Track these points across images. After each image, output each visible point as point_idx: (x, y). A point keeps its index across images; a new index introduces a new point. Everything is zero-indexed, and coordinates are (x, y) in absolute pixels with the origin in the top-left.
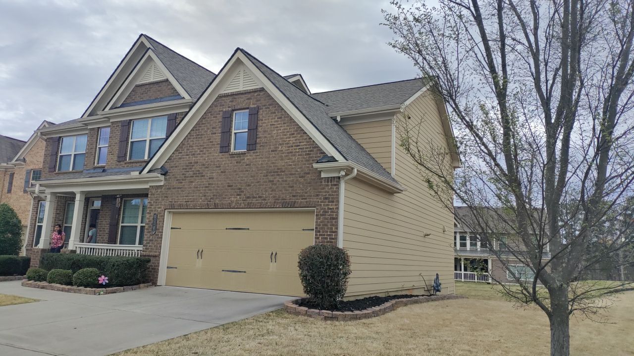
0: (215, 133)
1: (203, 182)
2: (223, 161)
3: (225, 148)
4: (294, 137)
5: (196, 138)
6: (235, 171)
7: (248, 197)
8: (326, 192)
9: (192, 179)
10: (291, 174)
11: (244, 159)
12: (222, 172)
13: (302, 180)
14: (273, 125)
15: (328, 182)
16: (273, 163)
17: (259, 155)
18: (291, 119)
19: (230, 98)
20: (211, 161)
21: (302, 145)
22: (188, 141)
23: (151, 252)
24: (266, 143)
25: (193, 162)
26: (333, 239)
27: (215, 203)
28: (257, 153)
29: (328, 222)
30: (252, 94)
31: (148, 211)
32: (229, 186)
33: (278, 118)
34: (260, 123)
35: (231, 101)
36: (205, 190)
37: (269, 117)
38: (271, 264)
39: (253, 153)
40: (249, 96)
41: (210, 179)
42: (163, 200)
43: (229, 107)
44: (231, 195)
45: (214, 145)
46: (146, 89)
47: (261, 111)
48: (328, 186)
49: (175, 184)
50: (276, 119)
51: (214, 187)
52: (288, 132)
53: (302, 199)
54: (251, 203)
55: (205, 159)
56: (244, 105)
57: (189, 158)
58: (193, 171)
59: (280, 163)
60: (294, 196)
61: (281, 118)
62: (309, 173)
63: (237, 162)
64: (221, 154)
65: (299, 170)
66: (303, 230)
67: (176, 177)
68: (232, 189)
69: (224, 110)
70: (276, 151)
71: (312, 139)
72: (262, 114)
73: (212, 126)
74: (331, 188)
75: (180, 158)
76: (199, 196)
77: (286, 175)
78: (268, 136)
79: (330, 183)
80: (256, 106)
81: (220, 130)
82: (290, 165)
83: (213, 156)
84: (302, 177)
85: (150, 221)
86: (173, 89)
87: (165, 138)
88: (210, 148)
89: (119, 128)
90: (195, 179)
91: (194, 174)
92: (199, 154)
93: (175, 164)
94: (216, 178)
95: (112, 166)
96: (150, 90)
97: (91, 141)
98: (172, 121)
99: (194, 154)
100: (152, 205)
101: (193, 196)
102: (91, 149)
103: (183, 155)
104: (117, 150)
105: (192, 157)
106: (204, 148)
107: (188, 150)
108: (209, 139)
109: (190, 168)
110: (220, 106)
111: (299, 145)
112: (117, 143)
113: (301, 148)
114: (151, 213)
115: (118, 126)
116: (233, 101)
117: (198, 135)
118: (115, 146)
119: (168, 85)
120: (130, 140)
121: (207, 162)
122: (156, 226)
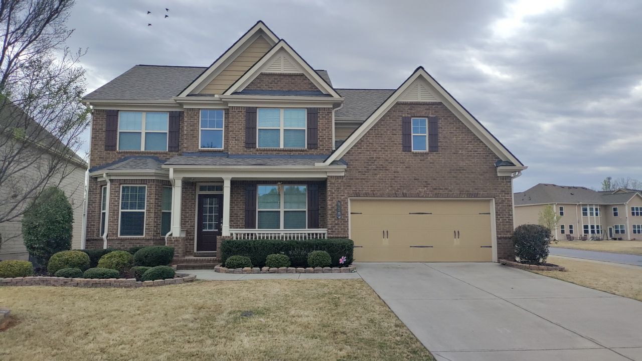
0: (396, 135)
1: (388, 175)
2: (407, 158)
3: (407, 147)
4: (472, 144)
5: (376, 137)
6: (420, 168)
7: (435, 189)
8: (502, 187)
9: (376, 172)
10: (473, 173)
11: (427, 158)
12: (406, 167)
13: (482, 177)
14: (452, 133)
15: (503, 180)
16: (455, 163)
17: (441, 156)
18: (468, 130)
19: (409, 107)
20: (395, 158)
21: (480, 151)
22: (367, 139)
23: (338, 234)
24: (447, 147)
25: (375, 157)
26: (510, 220)
27: (403, 193)
28: (439, 154)
29: (506, 208)
30: (430, 106)
31: (329, 199)
32: (415, 179)
33: (456, 128)
34: (440, 130)
35: (410, 109)
36: (391, 182)
37: (448, 126)
38: (455, 239)
39: (436, 154)
40: (427, 107)
41: (394, 172)
42: (346, 189)
43: (408, 114)
44: (419, 187)
45: (396, 144)
46: (275, 79)
47: (440, 120)
48: (503, 182)
49: (357, 175)
51: (400, 180)
52: (466, 140)
53: (484, 191)
54: (439, 193)
55: (387, 156)
56: (423, 114)
57: (370, 153)
58: (376, 165)
59: (462, 164)
60: (476, 189)
61: (459, 128)
62: (487, 172)
63: (421, 161)
64: (403, 152)
65: (478, 169)
66: (480, 214)
67: (357, 170)
68: (419, 182)
69: (403, 115)
70: (457, 154)
71: (487, 147)
72: (441, 123)
73: (391, 128)
74: (506, 184)
75: (360, 153)
76: (386, 187)
77: (468, 173)
78: (448, 141)
79: (504, 181)
80: (434, 116)
81: (400, 132)
82: (471, 166)
83: (396, 153)
84: (482, 175)
85: (333, 207)
86: (310, 84)
87: (305, 130)
88: (392, 146)
89: (242, 114)
90: (379, 172)
91: (377, 167)
92: (381, 151)
93: (355, 158)
94: (402, 172)
95: (238, 151)
96: (281, 81)
97: (191, 122)
98: (313, 115)
99: (374, 151)
100: (333, 193)
101: (379, 186)
102: (191, 130)
103: (363, 151)
104: (242, 135)
105: (374, 153)
106: (385, 146)
107: (368, 146)
108: (390, 139)
109: (372, 163)
110: (399, 112)
111: (477, 151)
112: (241, 129)
113: (479, 153)
114: (332, 200)
115: (240, 112)
116: (412, 109)
117: (378, 134)
118: (239, 131)
119: (304, 79)
120: (258, 128)
121: (389, 158)
122: (341, 212)
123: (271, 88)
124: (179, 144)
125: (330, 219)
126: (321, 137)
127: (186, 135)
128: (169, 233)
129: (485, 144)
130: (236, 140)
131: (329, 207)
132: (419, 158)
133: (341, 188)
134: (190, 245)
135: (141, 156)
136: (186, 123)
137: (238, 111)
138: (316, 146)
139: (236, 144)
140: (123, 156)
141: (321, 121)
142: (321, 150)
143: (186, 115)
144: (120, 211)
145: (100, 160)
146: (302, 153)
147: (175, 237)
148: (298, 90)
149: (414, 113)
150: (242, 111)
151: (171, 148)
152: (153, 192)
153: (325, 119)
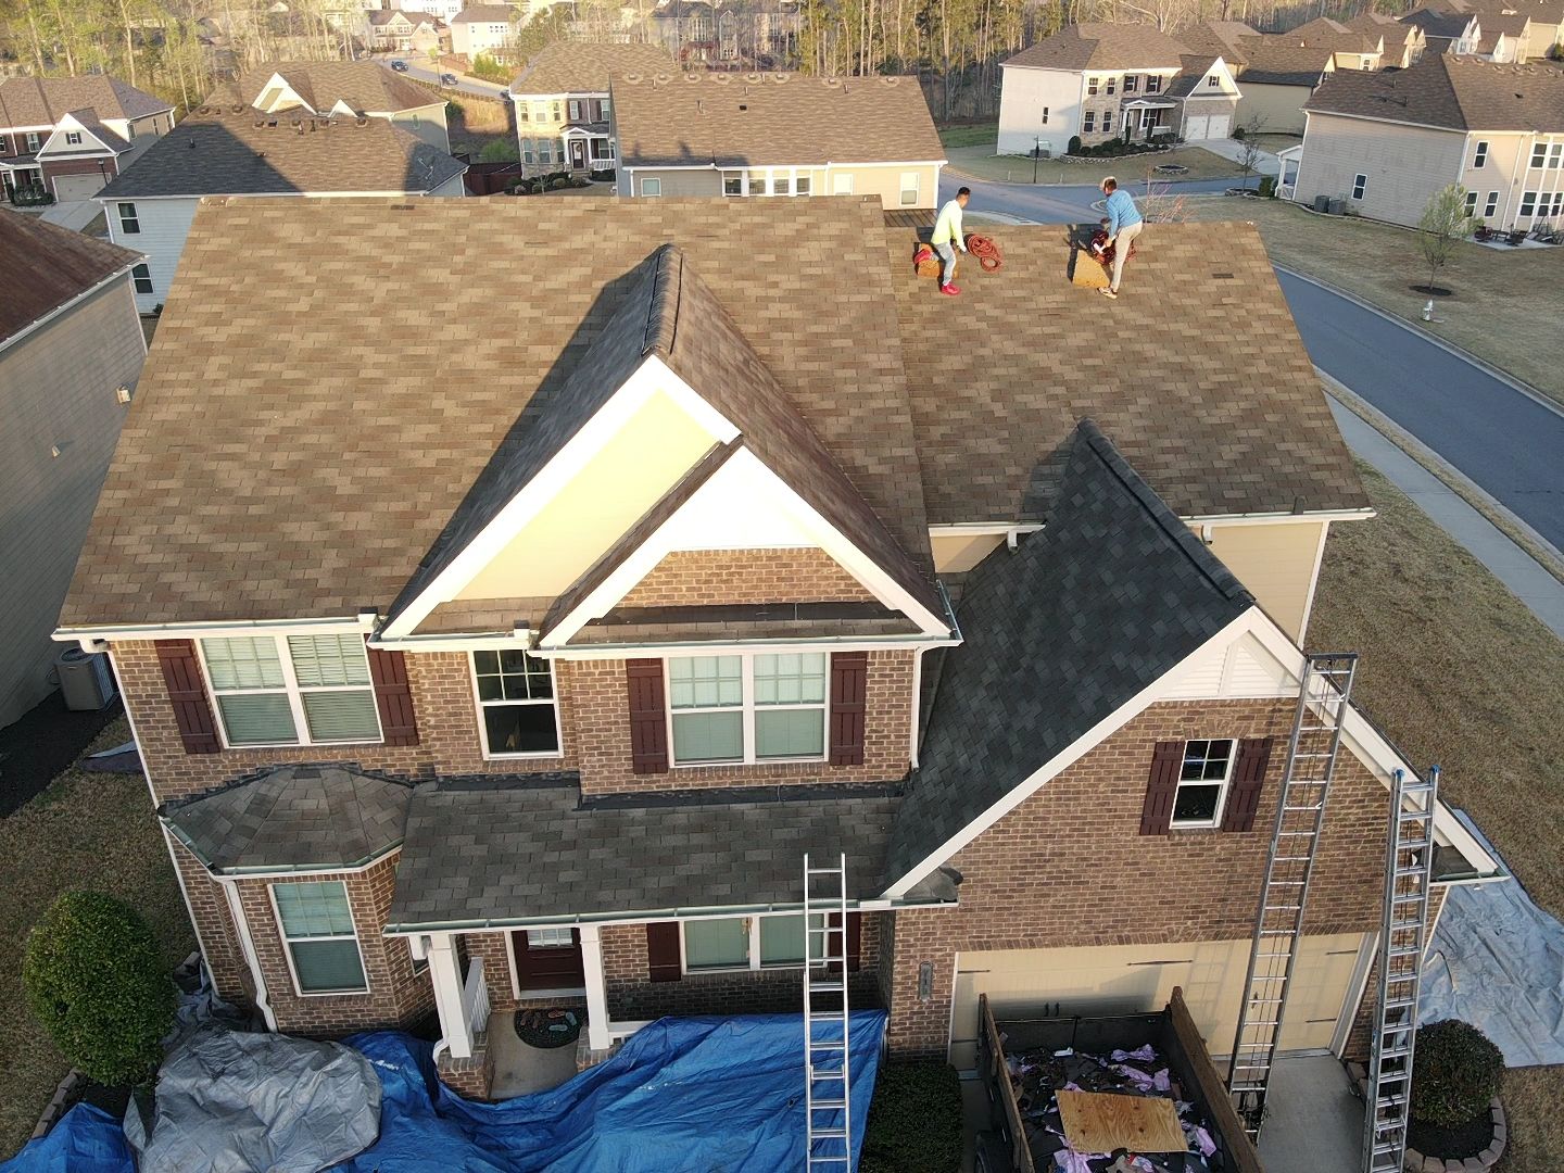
0: (1126, 791)
1: (1082, 894)
2: (1148, 852)
4: (1363, 807)
6: (1184, 873)
7: (1217, 922)
9: (1046, 889)
11: (1213, 849)
12: (1143, 874)
17: (1258, 841)
19: (1185, 713)
23: (920, 1033)
25: (1047, 852)
27: (1119, 936)
28: (1253, 836)
31: (899, 959)
32: (1163, 903)
34: (1271, 774)
35: (1186, 719)
36: (1089, 911)
39: (1242, 836)
40: (1247, 711)
41: (1103, 888)
42: (950, 933)
43: (1174, 733)
44: (1171, 919)
45: (1120, 817)
47: (1280, 748)
49: (987, 898)
51: (1116, 905)
52: (1348, 796)
53: (1357, 919)
54: (1225, 933)
55: (1090, 847)
57: (1034, 843)
58: (1050, 873)
60: (1338, 916)
63: (1190, 855)
64: (1142, 838)
65: (1360, 869)
66: (1329, 954)
67: (989, 886)
68: (1173, 908)
69: (1160, 739)
72: (1280, 754)
73: (1114, 775)
75: (1002, 844)
76: (1071, 923)
80: (1263, 736)
81: (1142, 785)
82: (1340, 860)
83: (1117, 841)
84: (1366, 882)
85: (909, 978)
86: (842, 578)
87: (823, 711)
89: (616, 680)
90: (1056, 890)
91: (1053, 878)
92: (1069, 836)
93: (985, 857)
94: (1125, 887)
95: (612, 784)
96: (740, 574)
97: (446, 690)
98: (848, 674)
99: (1049, 836)
100: (912, 946)
101: (1052, 924)
102: (450, 715)
103: (1011, 837)
104: (622, 740)
105: (1046, 843)
106: (1084, 824)
107: (1032, 825)
108: (1103, 804)
109: (1039, 867)
110: (1146, 727)
111: (1373, 824)
112: (616, 723)
113: (1375, 830)
114: (908, 962)
115: (608, 673)
116: (1191, 720)
117: (1066, 792)
118: (610, 730)
119: (823, 565)
120: (669, 712)
121: (1093, 853)
122: (931, 987)
123: (710, 596)
124: (415, 725)
125: (897, 1004)
126: (875, 731)
127: (435, 727)
128: (439, 1046)
130: (601, 754)
131: (898, 978)
132: (1187, 850)
133: (935, 934)
134: (499, 989)
135: (306, 765)
136: (429, 695)
137: (600, 674)
138: (857, 759)
139: (603, 766)
140: (249, 766)
141: (876, 686)
142: (873, 767)
143: (424, 673)
144: (286, 942)
145: (180, 780)
146: (813, 777)
147: (459, 1059)
148: (802, 601)
149: (1198, 731)
150: (614, 673)
151: (393, 740)
152: (369, 899)
153: (891, 682)
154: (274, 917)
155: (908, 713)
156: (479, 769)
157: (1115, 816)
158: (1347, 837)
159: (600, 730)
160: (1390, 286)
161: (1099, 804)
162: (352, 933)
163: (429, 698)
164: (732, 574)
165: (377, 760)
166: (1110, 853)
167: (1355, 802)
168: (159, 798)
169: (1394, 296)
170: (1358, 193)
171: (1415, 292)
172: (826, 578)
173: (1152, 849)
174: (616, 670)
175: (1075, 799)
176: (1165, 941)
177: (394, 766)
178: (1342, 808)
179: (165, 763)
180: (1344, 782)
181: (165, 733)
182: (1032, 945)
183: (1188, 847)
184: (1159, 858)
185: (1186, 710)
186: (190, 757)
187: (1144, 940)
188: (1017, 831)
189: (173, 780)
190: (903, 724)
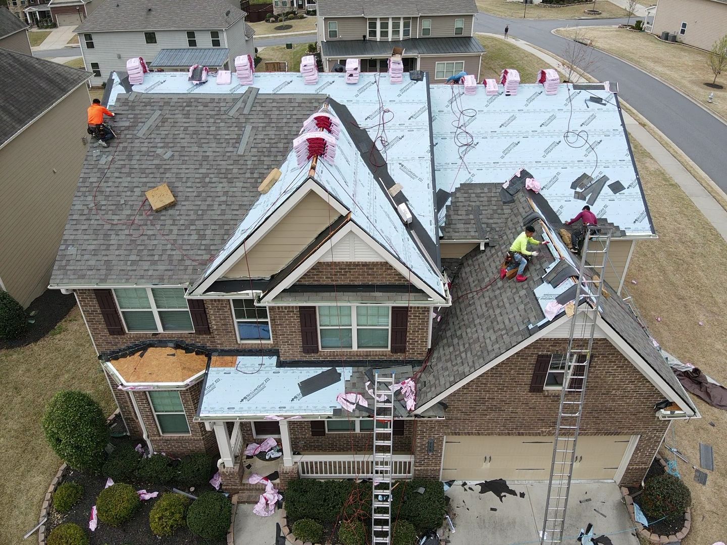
0: (524, 374)
1: (502, 415)
2: (533, 399)
3: (536, 387)
5: (492, 376)
9: (486, 412)
10: (622, 413)
12: (530, 408)
13: (633, 417)
14: (609, 372)
16: (601, 404)
17: (584, 397)
18: (635, 369)
19: (551, 343)
24: (597, 387)
25: (487, 397)
29: (651, 444)
31: (418, 437)
32: (539, 420)
35: (553, 346)
36: (505, 422)
38: (574, 463)
39: (577, 394)
41: (512, 413)
43: (547, 351)
44: (542, 427)
45: (520, 384)
50: (615, 368)
51: (517, 420)
52: (627, 379)
53: (630, 430)
55: (506, 396)
57: (481, 394)
58: (487, 406)
59: (610, 404)
63: (553, 401)
64: (530, 393)
65: (631, 410)
66: (616, 442)
68: (543, 422)
69: (540, 353)
70: (608, 394)
71: (654, 387)
72: (596, 360)
73: (518, 368)
75: (466, 394)
76: (496, 426)
77: (615, 413)
78: (600, 381)
81: (531, 372)
82: (622, 406)
83: (519, 394)
84: (634, 415)
85: (423, 445)
86: (397, 275)
87: (388, 329)
88: (515, 387)
89: (295, 314)
90: (490, 413)
91: (488, 408)
92: (497, 391)
93: (459, 398)
94: (522, 413)
95: (293, 357)
96: (350, 272)
97: (220, 315)
98: (400, 315)
99: (487, 391)
100: (424, 432)
101: (488, 426)
102: (223, 325)
103: (470, 391)
104: (298, 339)
105: (486, 394)
106: (504, 387)
107: (479, 386)
108: (513, 379)
109: (482, 403)
110: (534, 349)
111: (639, 391)
112: (295, 332)
113: (640, 394)
114: (423, 439)
115: (291, 311)
116: (555, 346)
117: (496, 374)
118: (293, 335)
119: (388, 269)
120: (319, 328)
121: (508, 399)
122: (433, 449)
123: (336, 281)
124: (209, 326)
125: (418, 455)
126: (412, 339)
127: (216, 330)
128: (220, 461)
129: (652, 384)
130: (288, 345)
131: (418, 445)
133: (435, 428)
134: (247, 434)
135: (162, 341)
136: (213, 316)
137: (288, 312)
138: (403, 350)
139: (290, 349)
140: (137, 340)
141: (412, 321)
142: (411, 354)
143: (211, 307)
144: (155, 414)
145: (108, 345)
146: (383, 357)
147: (228, 468)
148: (378, 284)
149: (558, 350)
150: (294, 311)
151: (199, 332)
152: (189, 399)
153: (419, 319)
154: (149, 404)
155: (427, 332)
156: (236, 347)
157: (518, 384)
158: (626, 396)
159: (288, 335)
160: (693, 82)
161: (510, 379)
162: (183, 411)
163: (213, 318)
164: (347, 272)
165: (193, 340)
166: (516, 399)
167: (630, 382)
168: (99, 352)
169: (695, 88)
170: (683, 32)
171: (706, 86)
172: (389, 275)
173: (535, 399)
174: (295, 310)
175: (500, 376)
176: (540, 435)
177: (200, 342)
178: (624, 384)
179: (101, 338)
180: (626, 374)
181: (100, 326)
182: (479, 434)
183: (552, 398)
184: (538, 401)
185: (553, 342)
186: (111, 336)
187: (530, 434)
188: (473, 389)
189: (104, 345)
190: (424, 337)
